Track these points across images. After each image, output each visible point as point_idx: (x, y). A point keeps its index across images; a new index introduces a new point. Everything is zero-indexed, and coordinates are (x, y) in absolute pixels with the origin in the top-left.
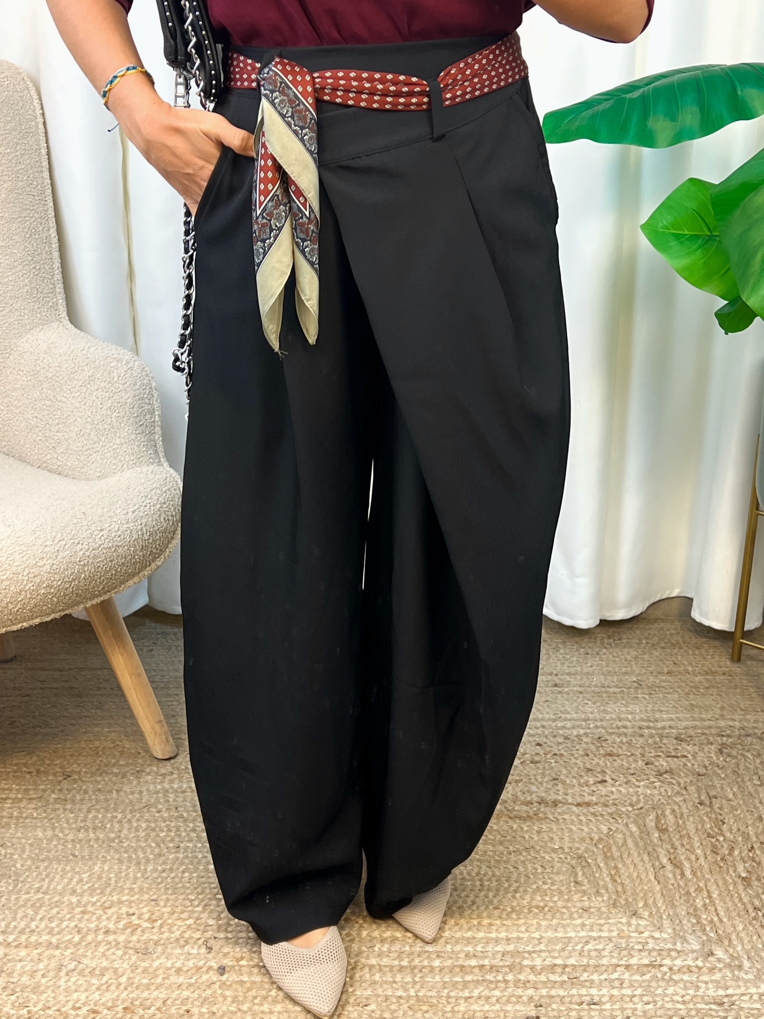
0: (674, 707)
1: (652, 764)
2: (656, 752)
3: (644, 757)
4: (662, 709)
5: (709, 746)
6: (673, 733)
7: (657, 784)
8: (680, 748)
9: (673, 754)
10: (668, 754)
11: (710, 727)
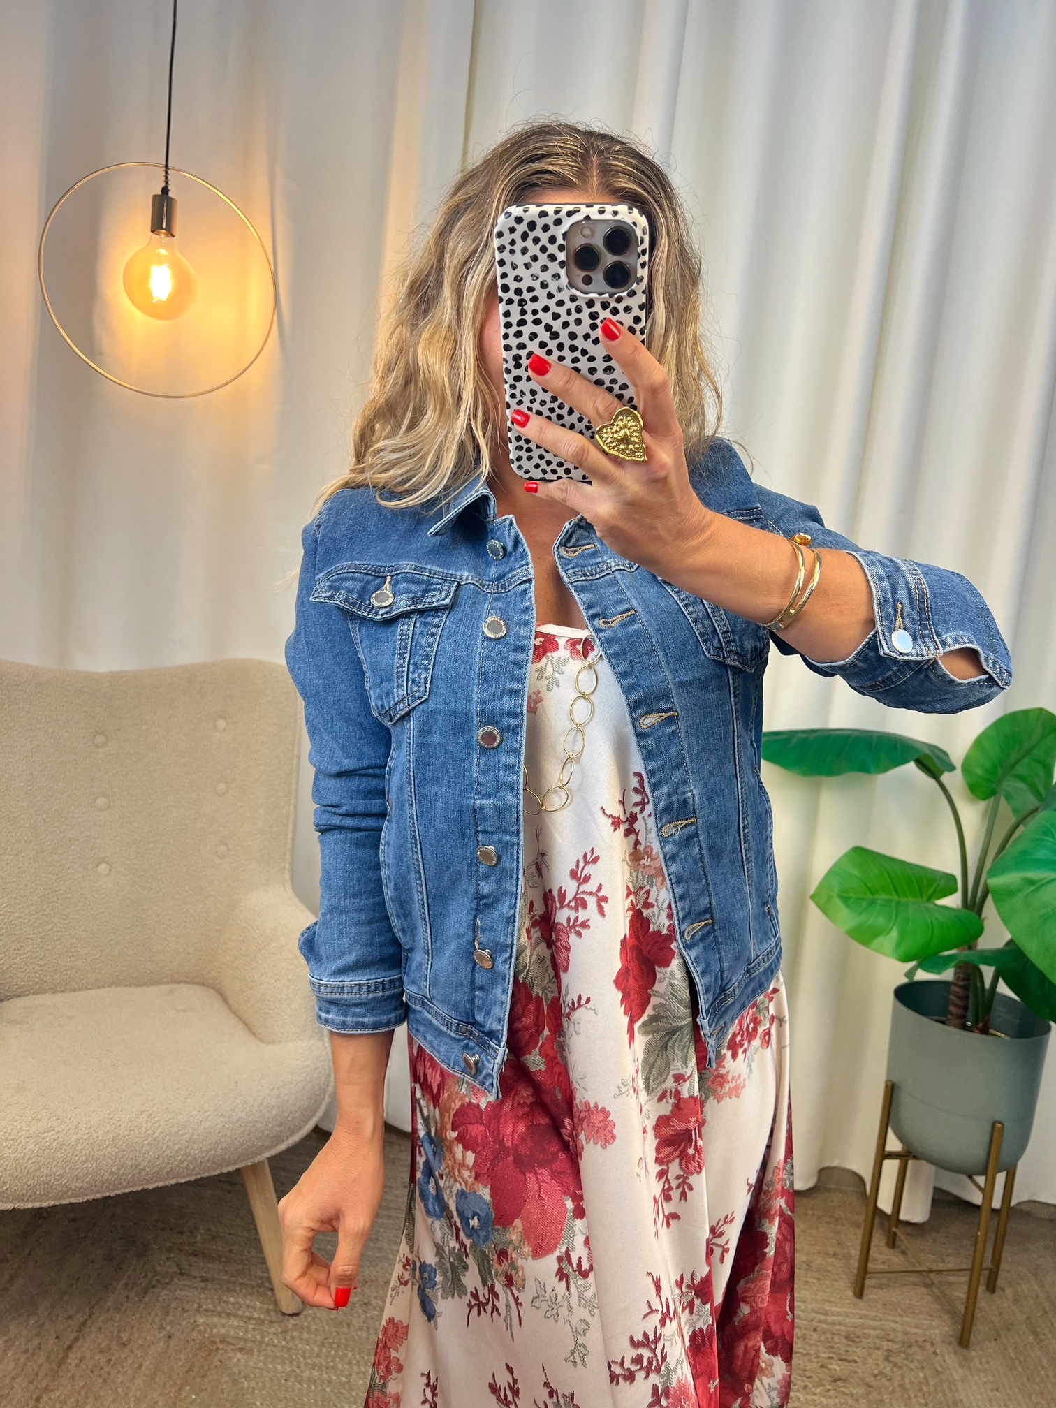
0: (841, 1298)
1: (826, 1367)
2: (829, 1353)
3: (818, 1357)
4: (832, 1299)
5: (876, 1351)
6: (842, 1330)
7: (832, 1393)
8: (849, 1349)
9: (844, 1357)
10: (841, 1357)
11: (874, 1329)
